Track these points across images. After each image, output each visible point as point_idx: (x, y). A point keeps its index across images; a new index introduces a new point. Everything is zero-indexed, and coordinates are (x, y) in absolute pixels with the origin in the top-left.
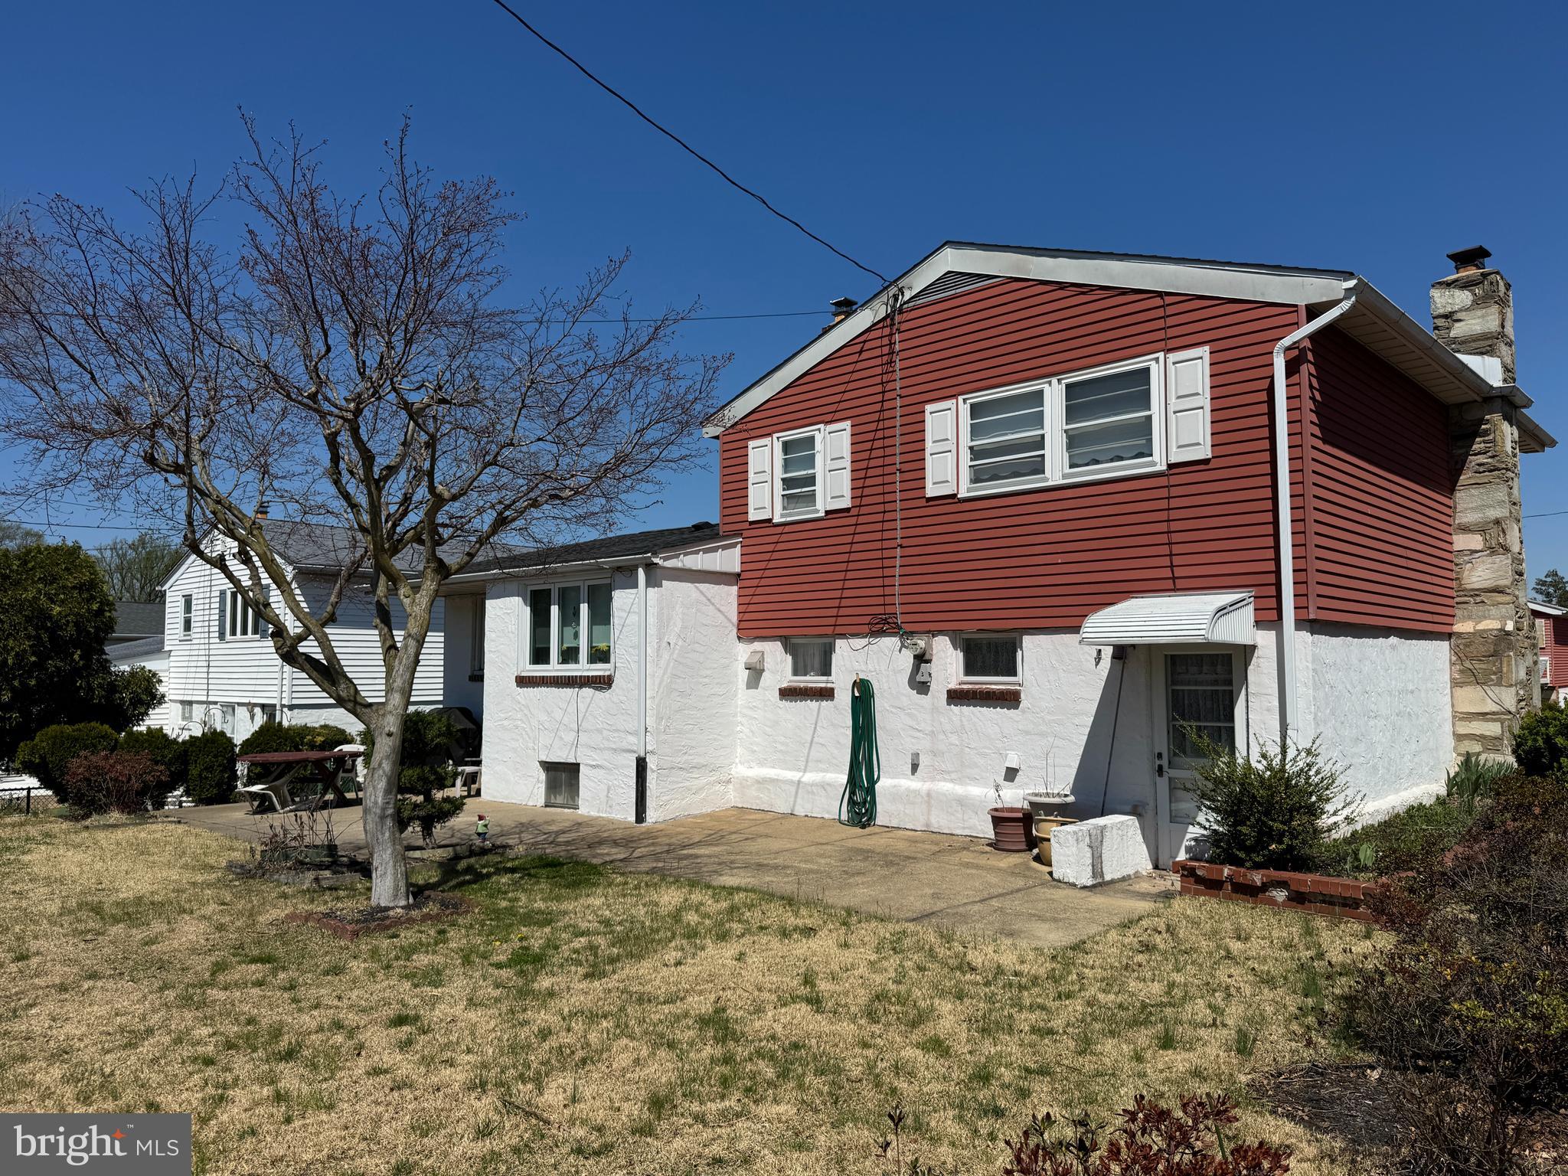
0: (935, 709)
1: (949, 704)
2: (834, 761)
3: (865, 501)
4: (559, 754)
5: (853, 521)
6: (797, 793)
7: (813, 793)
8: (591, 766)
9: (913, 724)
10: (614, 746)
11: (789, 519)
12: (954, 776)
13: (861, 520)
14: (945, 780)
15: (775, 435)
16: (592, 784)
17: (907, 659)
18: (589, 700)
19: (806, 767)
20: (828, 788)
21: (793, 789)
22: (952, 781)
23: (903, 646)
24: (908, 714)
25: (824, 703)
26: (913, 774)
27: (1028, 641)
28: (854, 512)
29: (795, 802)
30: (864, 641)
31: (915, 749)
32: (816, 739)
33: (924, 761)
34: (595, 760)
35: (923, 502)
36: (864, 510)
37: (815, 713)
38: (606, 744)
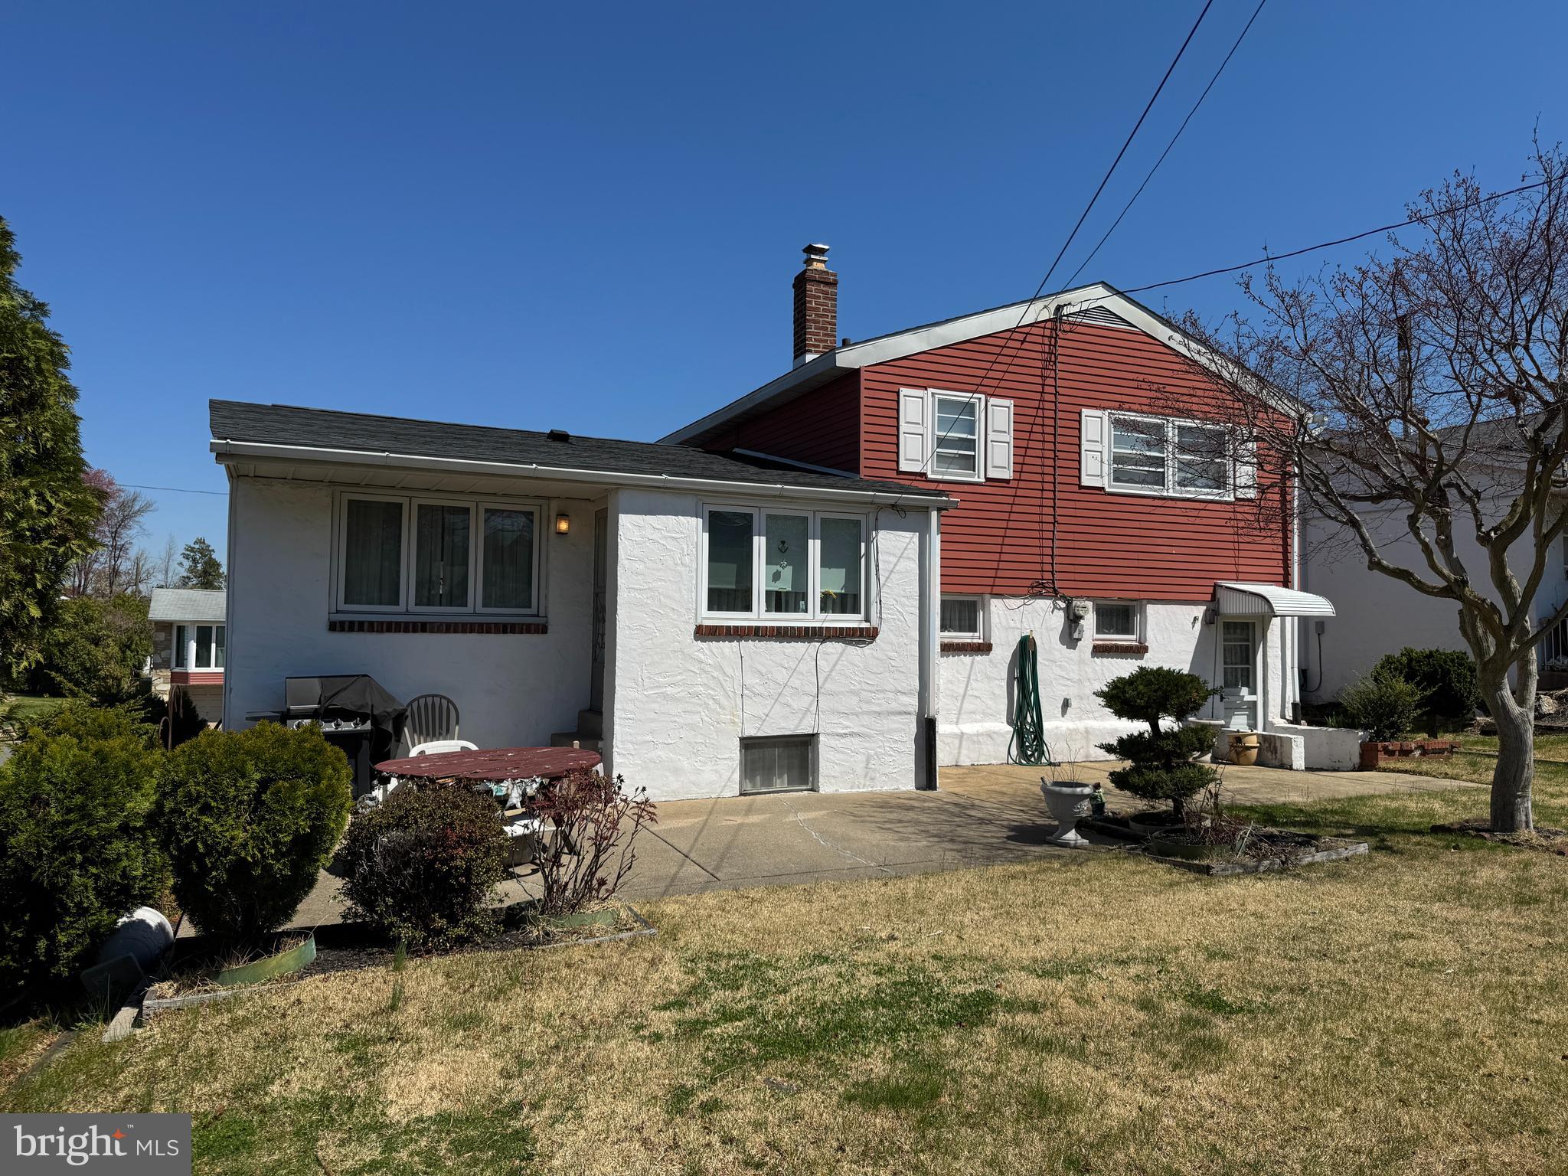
0: (1081, 661)
1: (1093, 657)
2: (989, 711)
3: (1024, 476)
4: (783, 725)
5: (1012, 492)
6: (961, 744)
7: (979, 742)
8: (838, 735)
9: (1063, 674)
10: (878, 709)
11: (946, 477)
12: (1096, 714)
13: (1020, 492)
14: (1089, 718)
15: (930, 390)
16: (842, 756)
17: (1058, 619)
18: (836, 657)
19: (958, 719)
20: (995, 736)
21: (957, 742)
22: (1095, 718)
23: (1055, 607)
24: (1060, 666)
25: (979, 658)
26: (1063, 716)
27: (1151, 609)
28: (1013, 484)
29: (959, 753)
30: (1020, 602)
31: (1065, 695)
32: (970, 692)
33: (1074, 703)
34: (847, 727)
35: (1076, 489)
36: (1022, 484)
37: (968, 667)
38: (865, 707)
